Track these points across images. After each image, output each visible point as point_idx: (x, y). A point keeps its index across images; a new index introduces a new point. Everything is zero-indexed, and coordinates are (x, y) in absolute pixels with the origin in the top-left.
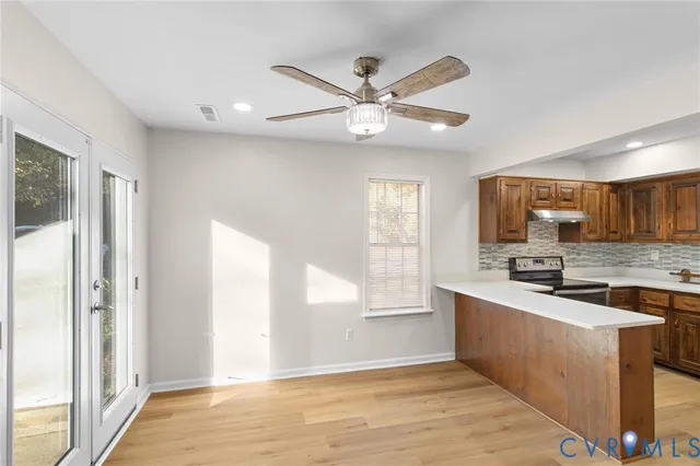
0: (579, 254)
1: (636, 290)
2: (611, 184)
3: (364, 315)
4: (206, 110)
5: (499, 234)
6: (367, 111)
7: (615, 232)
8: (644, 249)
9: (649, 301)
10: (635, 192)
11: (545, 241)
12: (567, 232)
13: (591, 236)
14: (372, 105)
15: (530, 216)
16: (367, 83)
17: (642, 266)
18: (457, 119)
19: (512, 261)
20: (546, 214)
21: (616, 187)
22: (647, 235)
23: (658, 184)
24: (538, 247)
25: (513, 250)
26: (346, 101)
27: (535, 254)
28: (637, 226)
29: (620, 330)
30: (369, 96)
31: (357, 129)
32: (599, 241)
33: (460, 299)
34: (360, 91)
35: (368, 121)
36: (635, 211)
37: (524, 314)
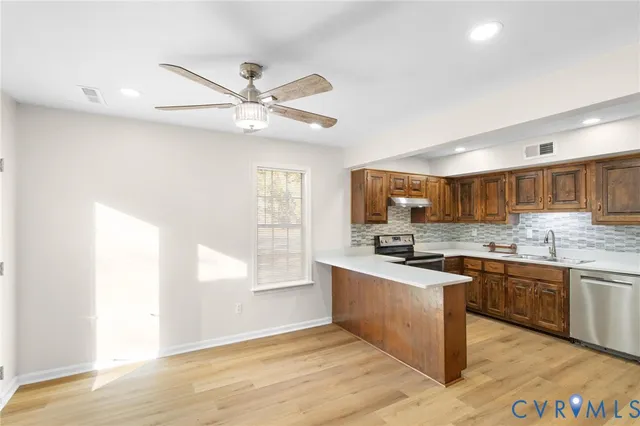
0: (425, 232)
1: (462, 258)
2: (446, 178)
3: (253, 289)
4: (90, 92)
5: (366, 216)
6: (251, 110)
7: (449, 215)
8: (468, 228)
9: (470, 267)
10: (463, 185)
11: (401, 222)
12: (417, 214)
13: (433, 218)
14: (256, 105)
15: (390, 202)
16: (251, 86)
17: (467, 240)
18: (329, 122)
19: (377, 239)
20: (403, 201)
21: (450, 180)
22: (468, 218)
23: (476, 180)
24: (396, 227)
25: (377, 230)
26: (233, 100)
27: (394, 232)
28: (463, 211)
29: (445, 288)
30: (253, 96)
31: (244, 125)
32: (438, 221)
33: (335, 270)
34: (245, 92)
35: (252, 118)
36: (462, 199)
37: (382, 280)
